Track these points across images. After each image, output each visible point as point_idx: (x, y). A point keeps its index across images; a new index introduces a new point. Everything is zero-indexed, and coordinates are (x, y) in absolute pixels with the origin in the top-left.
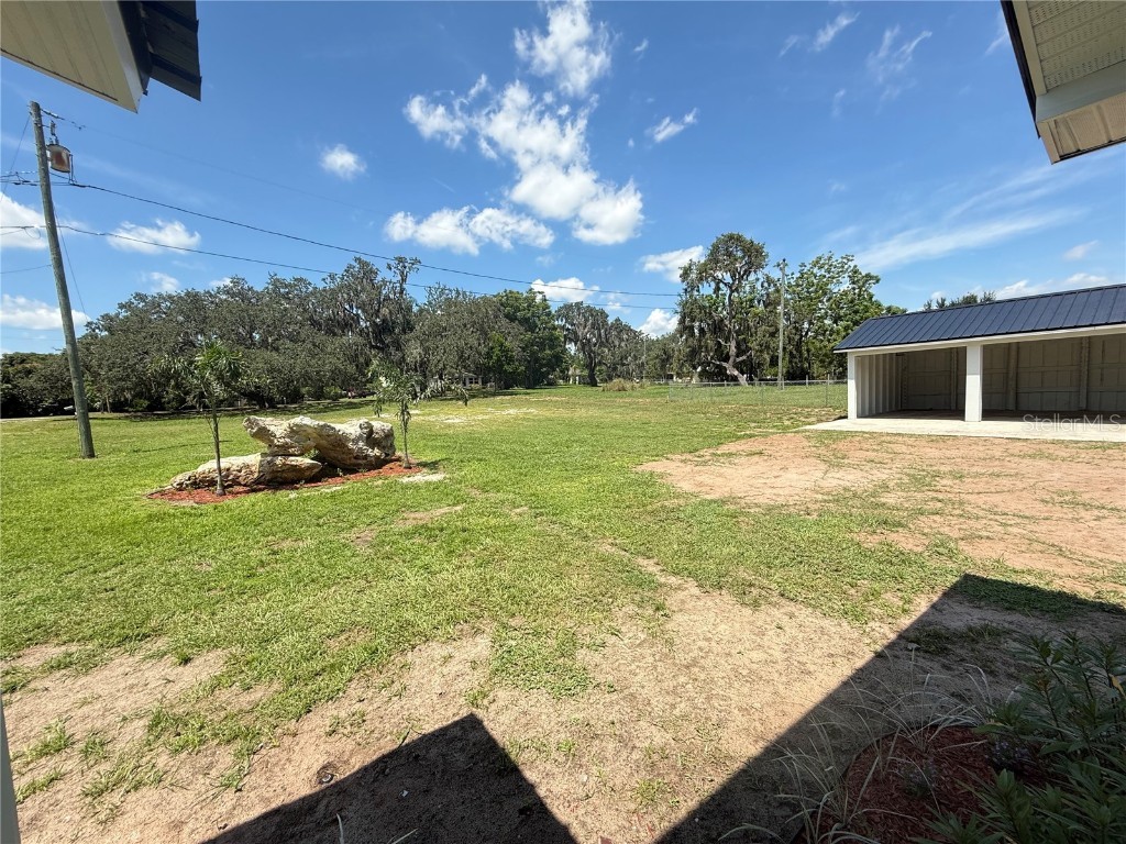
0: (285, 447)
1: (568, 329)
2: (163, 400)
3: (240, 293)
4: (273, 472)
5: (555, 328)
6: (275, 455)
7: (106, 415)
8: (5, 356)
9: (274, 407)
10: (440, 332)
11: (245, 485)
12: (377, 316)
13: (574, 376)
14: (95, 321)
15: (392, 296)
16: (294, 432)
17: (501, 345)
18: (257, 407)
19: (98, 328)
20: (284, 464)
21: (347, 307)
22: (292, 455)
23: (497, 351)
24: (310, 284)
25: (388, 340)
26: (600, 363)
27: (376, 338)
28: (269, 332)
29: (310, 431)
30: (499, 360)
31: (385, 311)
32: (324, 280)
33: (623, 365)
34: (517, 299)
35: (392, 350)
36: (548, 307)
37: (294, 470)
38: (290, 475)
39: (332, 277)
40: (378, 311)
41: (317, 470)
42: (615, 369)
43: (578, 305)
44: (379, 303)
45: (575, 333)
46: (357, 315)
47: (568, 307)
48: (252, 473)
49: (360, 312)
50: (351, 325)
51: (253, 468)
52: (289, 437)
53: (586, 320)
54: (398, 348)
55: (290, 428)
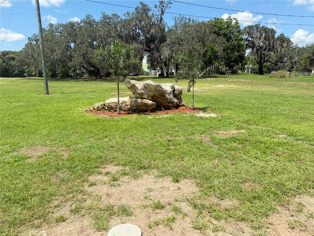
0: (141, 94)
1: (249, 40)
2: (57, 73)
3: (89, 22)
4: (137, 106)
5: (242, 39)
6: (137, 98)
7: (37, 78)
8: (1, 52)
9: (101, 78)
10: (179, 42)
11: (124, 111)
12: (149, 33)
13: (248, 68)
14: (31, 37)
15: (156, 23)
16: (146, 87)
17: (212, 49)
18: (94, 78)
19: (32, 40)
20: (142, 103)
21: (134, 29)
22: (145, 99)
23: (209, 53)
24: (119, 17)
25: (152, 46)
26: (267, 61)
27: (147, 45)
28: (102, 41)
29: (152, 87)
30: (210, 58)
31: (153, 31)
32: (124, 15)
33: (282, 62)
34: (221, 23)
35: (155, 52)
36: (239, 27)
37: (145, 106)
38: (144, 108)
39: (128, 14)
40: (149, 31)
41: (154, 107)
42: (276, 65)
43: (257, 26)
44: (150, 26)
45: (253, 43)
46: (139, 33)
47: (250, 27)
48: (127, 105)
49: (140, 31)
50: (136, 38)
51: (128, 103)
52: (144, 90)
53: (261, 35)
54: (158, 51)
55: (145, 86)
